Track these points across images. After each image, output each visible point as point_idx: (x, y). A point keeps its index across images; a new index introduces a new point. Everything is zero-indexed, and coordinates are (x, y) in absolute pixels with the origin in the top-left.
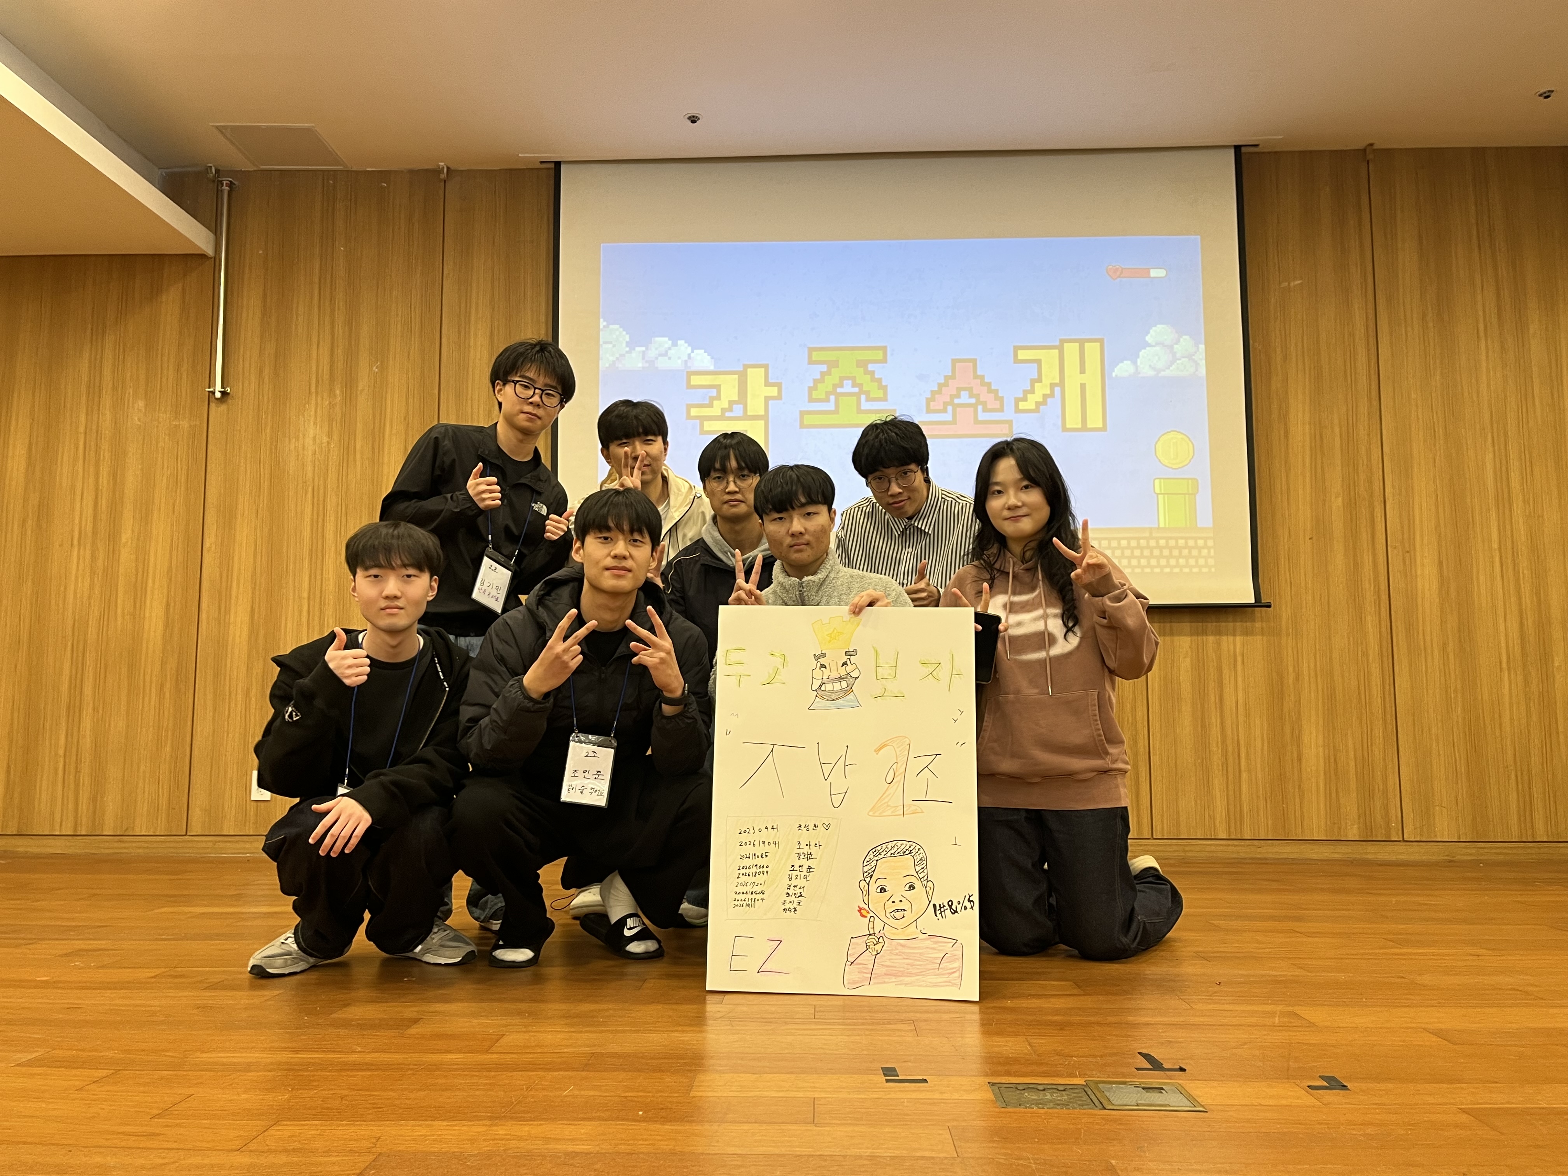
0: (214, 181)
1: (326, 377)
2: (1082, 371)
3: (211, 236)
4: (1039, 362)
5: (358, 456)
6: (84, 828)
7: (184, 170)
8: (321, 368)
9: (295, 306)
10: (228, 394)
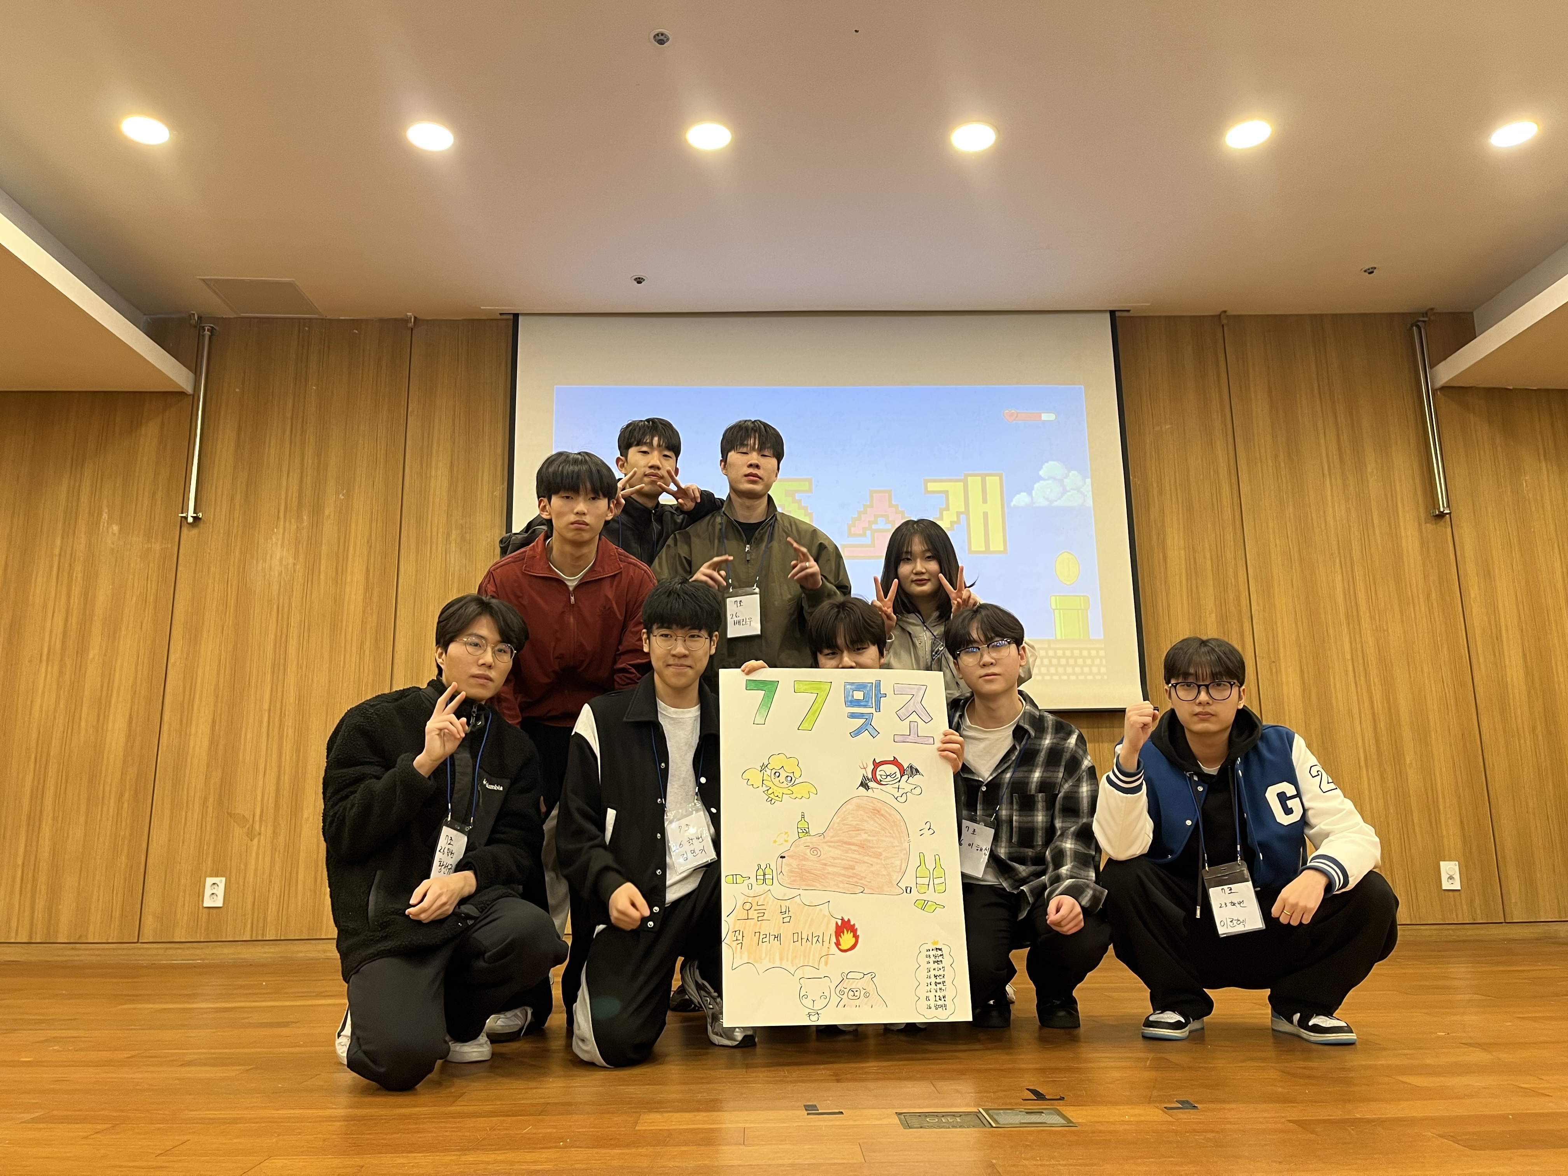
0: (195, 327)
1: (295, 504)
2: (985, 501)
3: (191, 375)
4: (946, 493)
5: (322, 576)
6: (38, 936)
7: (168, 316)
8: (290, 494)
9: (268, 439)
10: (200, 519)
